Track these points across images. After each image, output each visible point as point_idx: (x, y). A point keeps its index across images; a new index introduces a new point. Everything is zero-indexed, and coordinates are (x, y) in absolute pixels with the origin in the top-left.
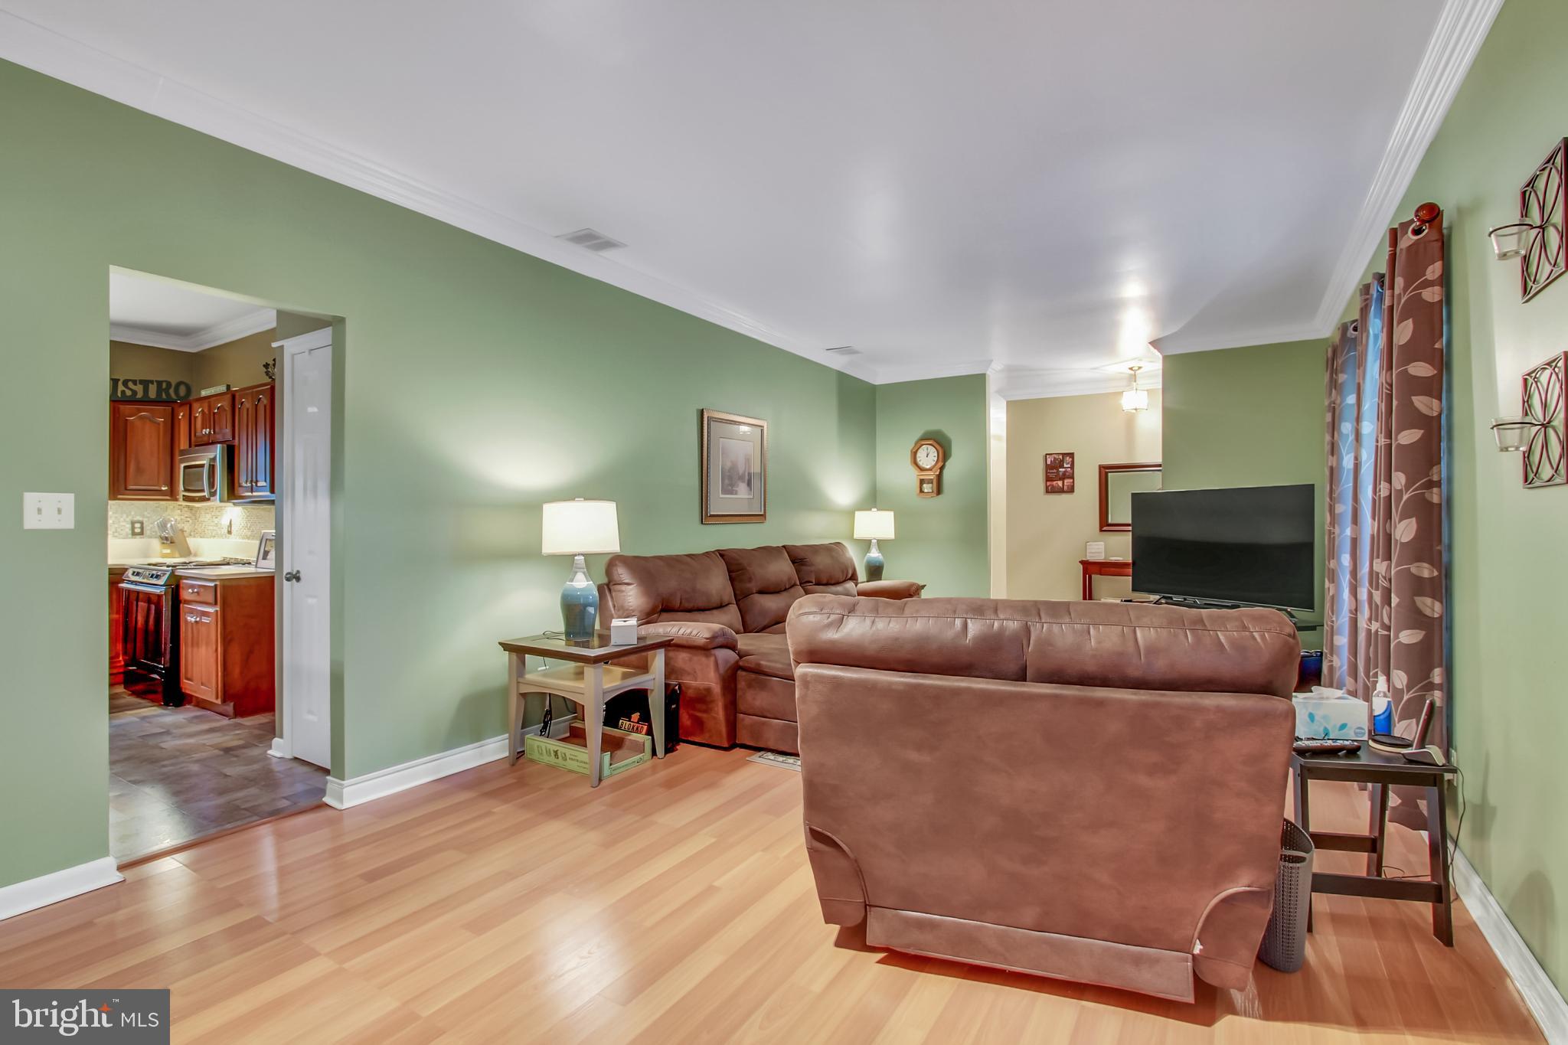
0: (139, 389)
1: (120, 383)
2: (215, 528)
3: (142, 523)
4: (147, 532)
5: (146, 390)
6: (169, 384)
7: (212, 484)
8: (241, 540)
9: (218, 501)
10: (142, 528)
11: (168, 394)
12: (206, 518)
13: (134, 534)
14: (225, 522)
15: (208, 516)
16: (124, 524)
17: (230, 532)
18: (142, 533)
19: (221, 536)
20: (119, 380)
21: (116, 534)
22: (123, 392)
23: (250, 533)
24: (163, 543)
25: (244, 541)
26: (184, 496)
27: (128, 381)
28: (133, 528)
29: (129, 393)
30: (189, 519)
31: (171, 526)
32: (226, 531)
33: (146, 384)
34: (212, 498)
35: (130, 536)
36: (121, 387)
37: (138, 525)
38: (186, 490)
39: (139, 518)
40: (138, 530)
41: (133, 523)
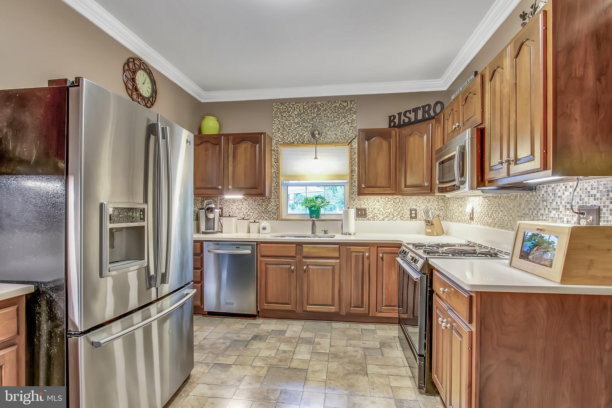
0: (412, 116)
1: (402, 115)
2: (460, 214)
3: (416, 210)
4: (419, 217)
5: (416, 116)
6: (429, 105)
7: (462, 174)
8: (482, 227)
9: (467, 189)
10: (416, 214)
11: (429, 114)
12: (454, 206)
13: (411, 218)
14: (468, 210)
15: (455, 206)
16: (407, 211)
17: (472, 219)
18: (416, 217)
19: (465, 221)
20: (402, 113)
21: (402, 218)
22: (404, 120)
23: (490, 221)
24: (427, 225)
25: (485, 227)
26: (439, 188)
27: (406, 112)
28: (411, 214)
29: (407, 120)
30: (442, 208)
31: (432, 212)
32: (469, 217)
33: (415, 110)
34: (461, 186)
35: (409, 219)
36: (403, 117)
37: (413, 212)
38: (440, 183)
39: (414, 207)
40: (413, 215)
41: (411, 211)
